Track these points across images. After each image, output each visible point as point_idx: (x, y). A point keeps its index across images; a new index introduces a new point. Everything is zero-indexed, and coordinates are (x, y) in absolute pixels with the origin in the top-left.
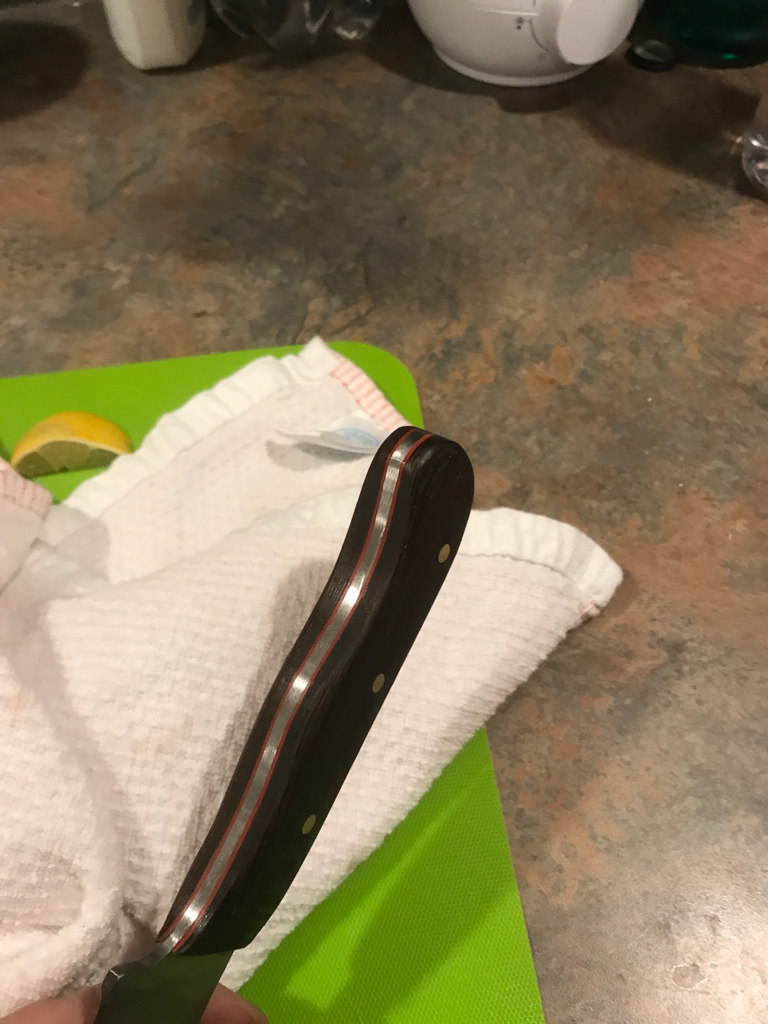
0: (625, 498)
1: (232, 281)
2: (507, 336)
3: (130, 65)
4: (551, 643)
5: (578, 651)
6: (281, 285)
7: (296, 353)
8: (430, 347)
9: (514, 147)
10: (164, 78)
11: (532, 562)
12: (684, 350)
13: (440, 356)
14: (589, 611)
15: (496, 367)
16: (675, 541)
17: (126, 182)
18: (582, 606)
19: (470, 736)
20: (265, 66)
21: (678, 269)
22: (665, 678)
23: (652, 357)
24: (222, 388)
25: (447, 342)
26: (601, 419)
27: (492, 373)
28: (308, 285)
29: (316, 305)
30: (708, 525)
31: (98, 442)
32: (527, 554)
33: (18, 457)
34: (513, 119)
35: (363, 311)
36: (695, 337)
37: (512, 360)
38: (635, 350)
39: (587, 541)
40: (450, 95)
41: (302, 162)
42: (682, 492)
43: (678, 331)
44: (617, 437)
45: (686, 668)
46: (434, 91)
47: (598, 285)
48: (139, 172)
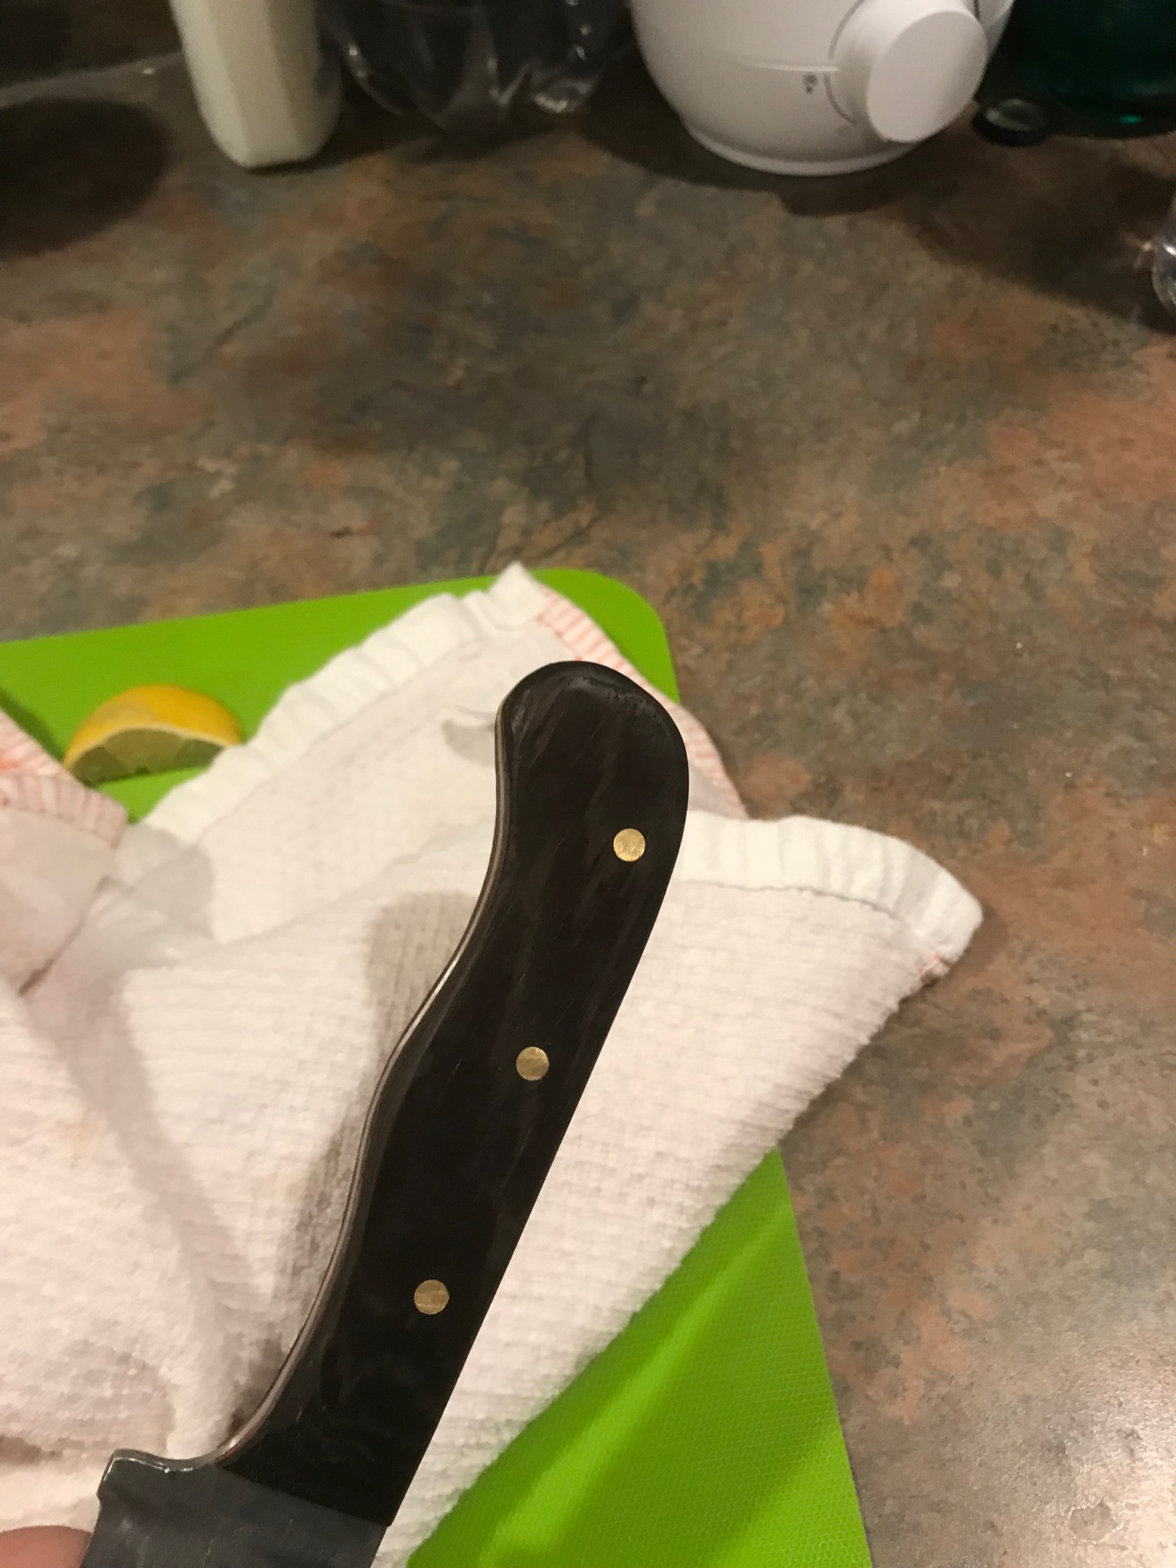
0: (984, 796)
1: (386, 481)
2: (801, 554)
3: (233, 164)
4: (875, 1020)
5: (917, 1031)
6: (459, 487)
7: (485, 588)
8: (685, 574)
9: (808, 268)
10: (282, 180)
11: (843, 898)
12: (1070, 569)
13: (701, 588)
14: (932, 970)
15: (786, 603)
16: (1061, 860)
17: (227, 335)
18: (920, 962)
19: (757, 1162)
20: (431, 156)
21: (1060, 445)
22: (1051, 1070)
23: (1021, 580)
24: (375, 644)
25: (712, 567)
26: (946, 677)
27: (780, 611)
28: (501, 486)
29: (514, 516)
30: (1112, 835)
31: (192, 730)
32: (836, 884)
33: (75, 753)
34: (804, 225)
35: (584, 522)
36: (1087, 548)
37: (809, 591)
38: (995, 570)
39: (926, 864)
40: (709, 191)
41: (487, 299)
42: (1070, 786)
43: (1059, 541)
44: (971, 703)
45: (1081, 1053)
46: (684, 186)
47: (937, 473)
48: (245, 322)
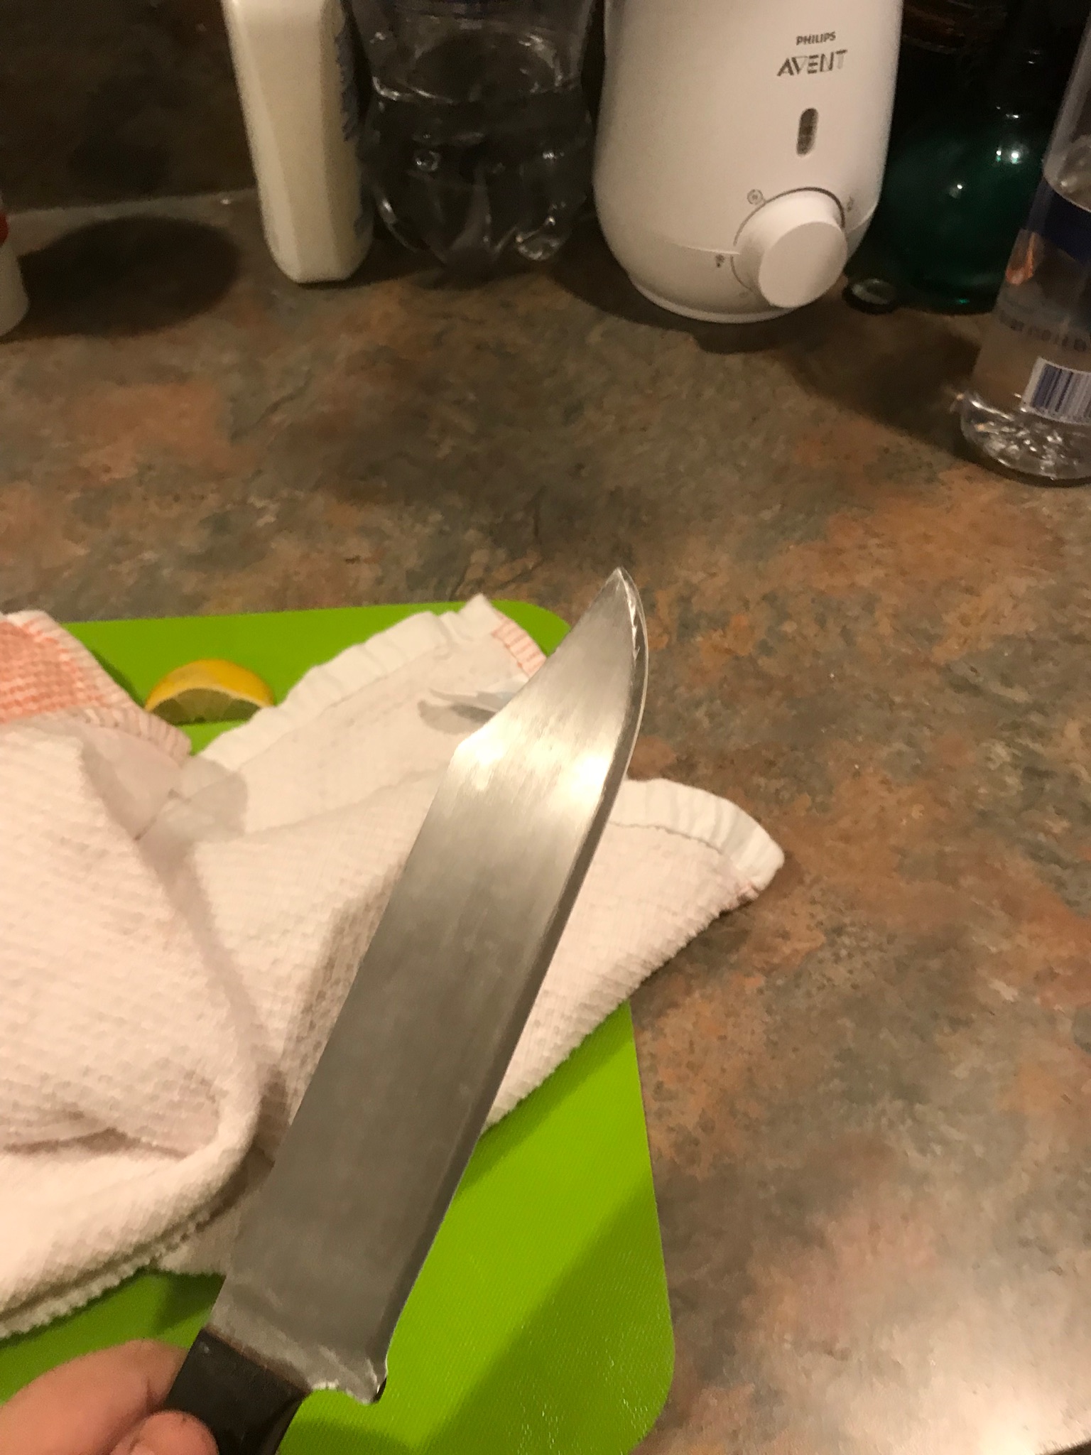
0: (795, 776)
1: (388, 525)
2: (684, 600)
3: (285, 277)
4: (702, 921)
5: (731, 929)
6: (441, 532)
7: (456, 610)
9: (709, 392)
10: (322, 294)
11: (687, 837)
12: (875, 625)
14: (746, 893)
15: (670, 633)
16: (845, 823)
17: (275, 407)
18: (738, 886)
20: (438, 284)
21: (876, 535)
22: (821, 962)
23: (839, 630)
24: (376, 643)
26: (778, 693)
27: (665, 639)
28: (471, 535)
29: (480, 557)
30: (883, 809)
31: (239, 692)
32: (682, 827)
33: (154, 701)
34: (711, 359)
35: (530, 566)
36: (890, 611)
37: (687, 627)
38: (821, 622)
39: (747, 820)
40: (643, 328)
41: (472, 396)
42: (857, 774)
43: (870, 605)
44: (794, 712)
45: (844, 953)
46: (624, 322)
47: (788, 549)
48: (291, 398)
